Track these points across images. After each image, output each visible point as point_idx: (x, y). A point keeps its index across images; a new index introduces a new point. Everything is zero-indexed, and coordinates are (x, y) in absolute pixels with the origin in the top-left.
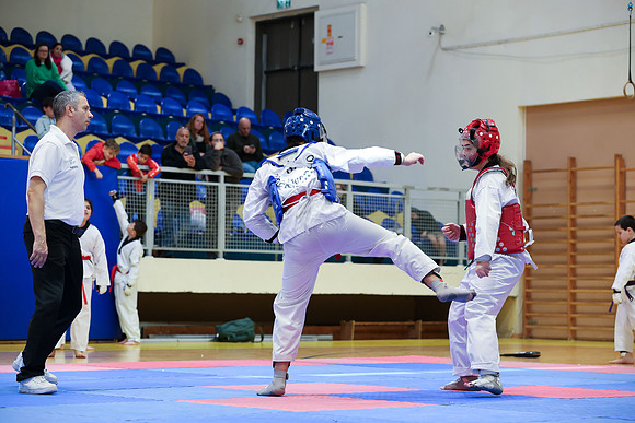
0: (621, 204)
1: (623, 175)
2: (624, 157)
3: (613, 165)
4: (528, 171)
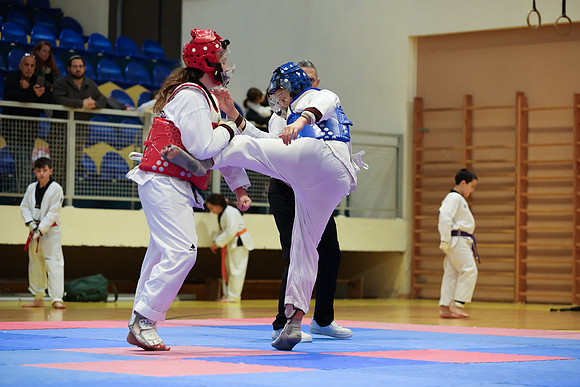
0: (522, 148)
1: (525, 114)
2: (525, 95)
3: (514, 104)
4: (419, 108)
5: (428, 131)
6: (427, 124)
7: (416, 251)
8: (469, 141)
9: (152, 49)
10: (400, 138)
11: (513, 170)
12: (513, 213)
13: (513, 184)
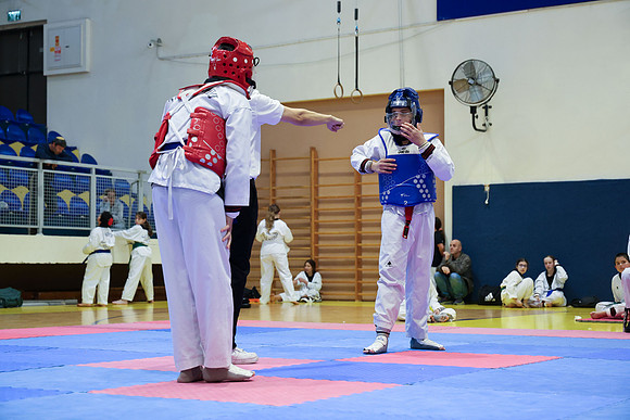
0: (315, 187)
1: (317, 164)
2: (317, 149)
3: (309, 156)
8: (274, 183)
9: (23, 116)
11: (309, 204)
12: (309, 235)
13: (309, 214)
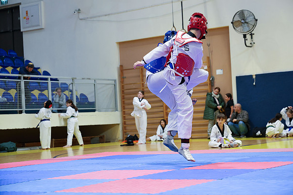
4: (122, 69)
5: (125, 77)
6: (125, 75)
7: (124, 123)
9: (12, 53)
10: (115, 81)
12: (162, 106)
